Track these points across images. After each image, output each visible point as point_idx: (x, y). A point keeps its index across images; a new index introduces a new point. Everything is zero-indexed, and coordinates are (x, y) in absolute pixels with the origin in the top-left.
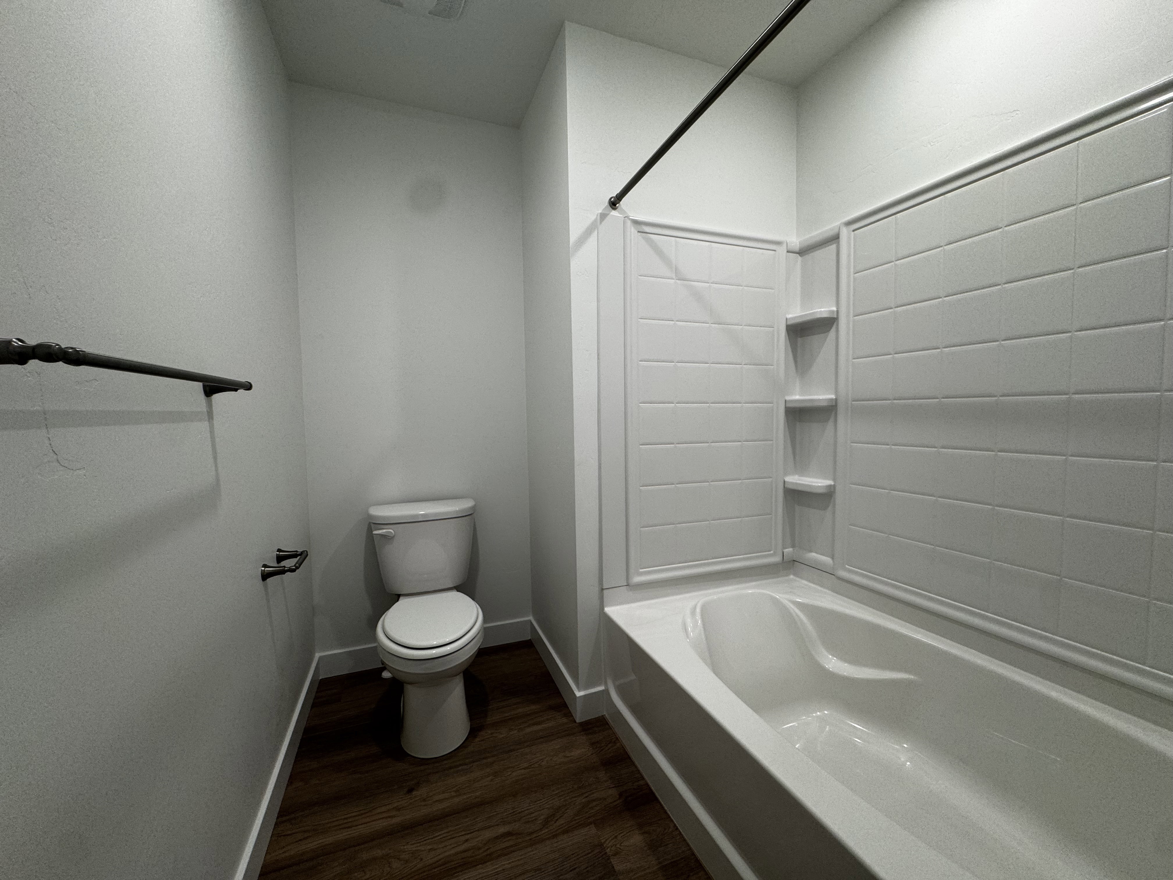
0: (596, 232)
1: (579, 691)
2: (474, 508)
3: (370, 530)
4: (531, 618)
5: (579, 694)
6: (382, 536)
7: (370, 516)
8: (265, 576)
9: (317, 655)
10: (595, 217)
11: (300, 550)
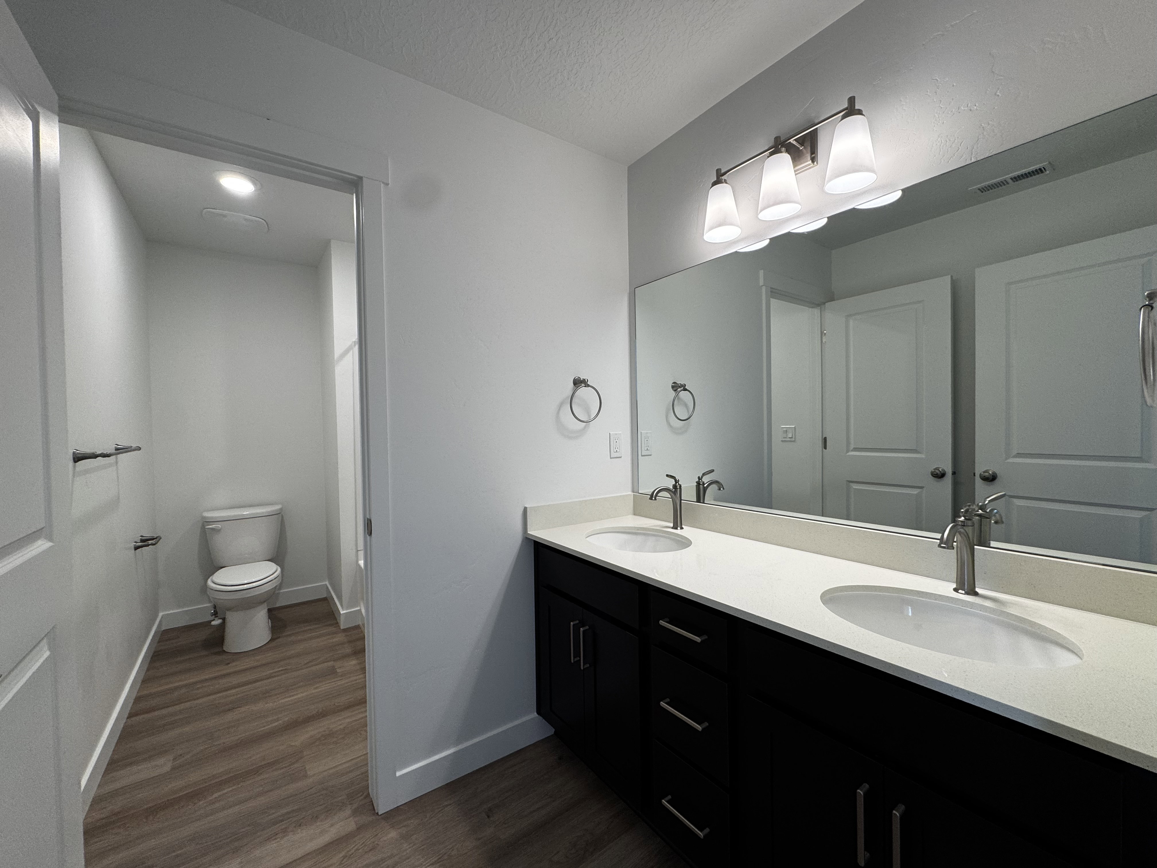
0: (352, 351)
1: (343, 610)
2: (281, 509)
3: (203, 526)
4: (327, 583)
5: (342, 612)
6: (212, 529)
7: (205, 517)
8: (136, 548)
9: (161, 614)
10: (351, 343)
11: (155, 536)
